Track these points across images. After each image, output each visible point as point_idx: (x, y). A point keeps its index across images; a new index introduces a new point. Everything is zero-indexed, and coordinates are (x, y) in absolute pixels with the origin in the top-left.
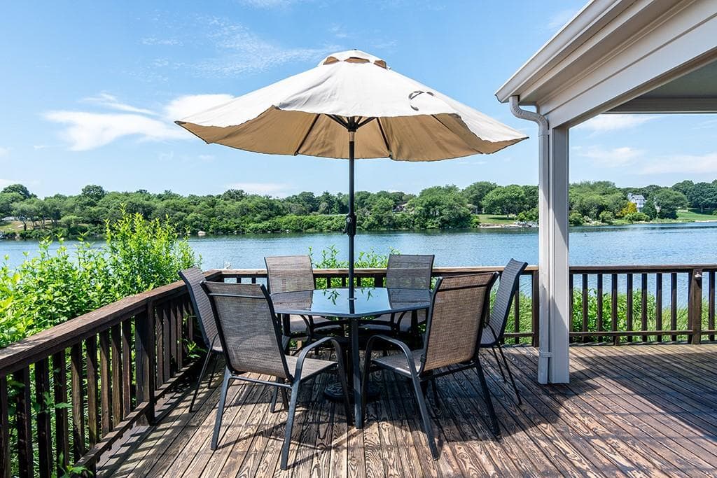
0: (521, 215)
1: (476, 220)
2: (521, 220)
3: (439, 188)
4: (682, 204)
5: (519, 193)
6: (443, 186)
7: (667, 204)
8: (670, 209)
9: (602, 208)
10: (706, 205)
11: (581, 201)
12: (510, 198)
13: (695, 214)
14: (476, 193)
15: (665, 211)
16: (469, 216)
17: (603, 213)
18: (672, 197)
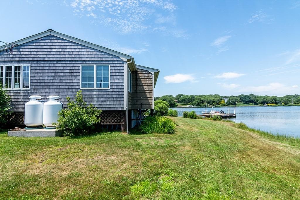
0: (190, 103)
1: (176, 105)
2: (190, 105)
3: (167, 96)
4: (237, 101)
5: (189, 97)
6: (168, 95)
7: (233, 101)
8: (234, 103)
9: (214, 102)
10: (247, 102)
11: (208, 100)
12: (187, 99)
13: (244, 104)
14: (179, 97)
15: (233, 103)
16: (175, 104)
17: (214, 103)
18: (234, 99)
